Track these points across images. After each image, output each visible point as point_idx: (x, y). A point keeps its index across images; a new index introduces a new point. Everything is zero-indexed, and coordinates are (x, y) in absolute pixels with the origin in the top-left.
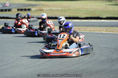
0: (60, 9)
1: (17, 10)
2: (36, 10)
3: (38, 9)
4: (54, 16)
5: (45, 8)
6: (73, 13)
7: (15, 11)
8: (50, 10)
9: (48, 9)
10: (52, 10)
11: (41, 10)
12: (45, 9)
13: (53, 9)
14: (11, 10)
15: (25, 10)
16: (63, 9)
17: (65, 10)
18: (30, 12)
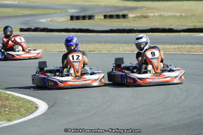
0: (178, 14)
1: (103, 17)
2: (137, 17)
3: (139, 15)
4: (167, 27)
5: (151, 13)
6: (200, 22)
7: (100, 19)
8: (160, 16)
9: (156, 14)
10: (164, 16)
11: (145, 17)
12: (152, 15)
13: (166, 14)
14: (94, 16)
15: (118, 17)
16: (184, 14)
17: (186, 17)
18: (125, 20)
